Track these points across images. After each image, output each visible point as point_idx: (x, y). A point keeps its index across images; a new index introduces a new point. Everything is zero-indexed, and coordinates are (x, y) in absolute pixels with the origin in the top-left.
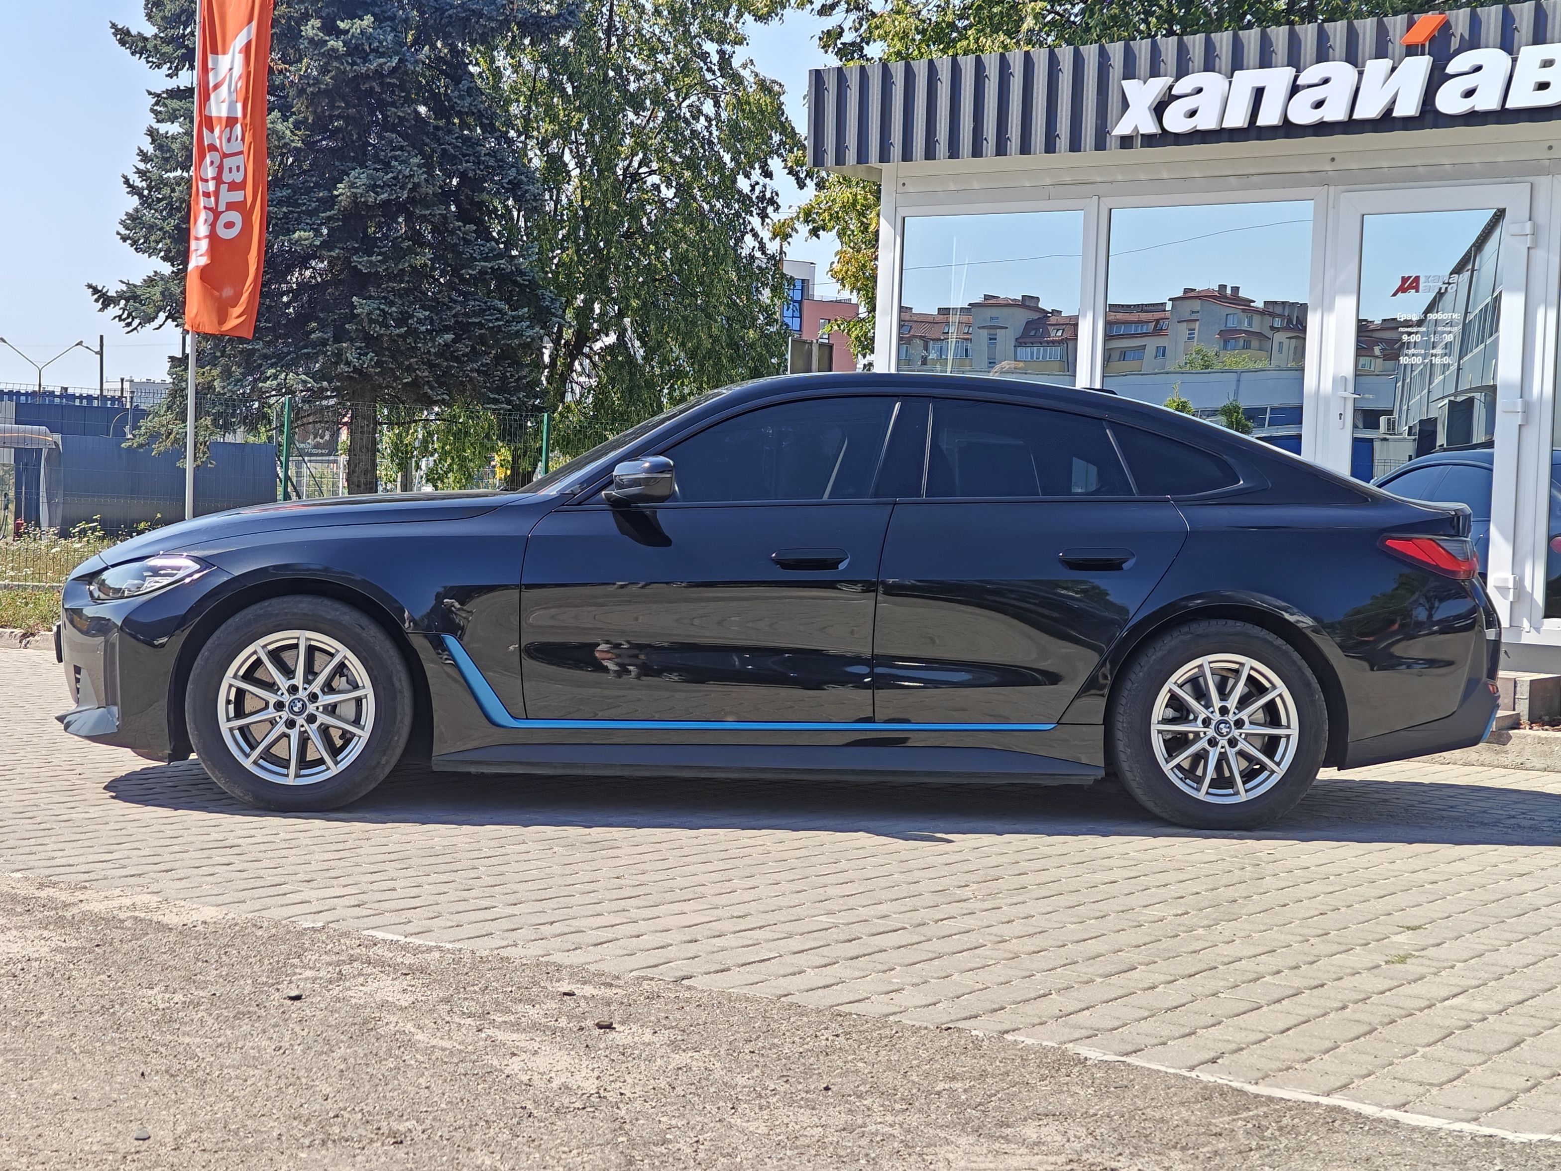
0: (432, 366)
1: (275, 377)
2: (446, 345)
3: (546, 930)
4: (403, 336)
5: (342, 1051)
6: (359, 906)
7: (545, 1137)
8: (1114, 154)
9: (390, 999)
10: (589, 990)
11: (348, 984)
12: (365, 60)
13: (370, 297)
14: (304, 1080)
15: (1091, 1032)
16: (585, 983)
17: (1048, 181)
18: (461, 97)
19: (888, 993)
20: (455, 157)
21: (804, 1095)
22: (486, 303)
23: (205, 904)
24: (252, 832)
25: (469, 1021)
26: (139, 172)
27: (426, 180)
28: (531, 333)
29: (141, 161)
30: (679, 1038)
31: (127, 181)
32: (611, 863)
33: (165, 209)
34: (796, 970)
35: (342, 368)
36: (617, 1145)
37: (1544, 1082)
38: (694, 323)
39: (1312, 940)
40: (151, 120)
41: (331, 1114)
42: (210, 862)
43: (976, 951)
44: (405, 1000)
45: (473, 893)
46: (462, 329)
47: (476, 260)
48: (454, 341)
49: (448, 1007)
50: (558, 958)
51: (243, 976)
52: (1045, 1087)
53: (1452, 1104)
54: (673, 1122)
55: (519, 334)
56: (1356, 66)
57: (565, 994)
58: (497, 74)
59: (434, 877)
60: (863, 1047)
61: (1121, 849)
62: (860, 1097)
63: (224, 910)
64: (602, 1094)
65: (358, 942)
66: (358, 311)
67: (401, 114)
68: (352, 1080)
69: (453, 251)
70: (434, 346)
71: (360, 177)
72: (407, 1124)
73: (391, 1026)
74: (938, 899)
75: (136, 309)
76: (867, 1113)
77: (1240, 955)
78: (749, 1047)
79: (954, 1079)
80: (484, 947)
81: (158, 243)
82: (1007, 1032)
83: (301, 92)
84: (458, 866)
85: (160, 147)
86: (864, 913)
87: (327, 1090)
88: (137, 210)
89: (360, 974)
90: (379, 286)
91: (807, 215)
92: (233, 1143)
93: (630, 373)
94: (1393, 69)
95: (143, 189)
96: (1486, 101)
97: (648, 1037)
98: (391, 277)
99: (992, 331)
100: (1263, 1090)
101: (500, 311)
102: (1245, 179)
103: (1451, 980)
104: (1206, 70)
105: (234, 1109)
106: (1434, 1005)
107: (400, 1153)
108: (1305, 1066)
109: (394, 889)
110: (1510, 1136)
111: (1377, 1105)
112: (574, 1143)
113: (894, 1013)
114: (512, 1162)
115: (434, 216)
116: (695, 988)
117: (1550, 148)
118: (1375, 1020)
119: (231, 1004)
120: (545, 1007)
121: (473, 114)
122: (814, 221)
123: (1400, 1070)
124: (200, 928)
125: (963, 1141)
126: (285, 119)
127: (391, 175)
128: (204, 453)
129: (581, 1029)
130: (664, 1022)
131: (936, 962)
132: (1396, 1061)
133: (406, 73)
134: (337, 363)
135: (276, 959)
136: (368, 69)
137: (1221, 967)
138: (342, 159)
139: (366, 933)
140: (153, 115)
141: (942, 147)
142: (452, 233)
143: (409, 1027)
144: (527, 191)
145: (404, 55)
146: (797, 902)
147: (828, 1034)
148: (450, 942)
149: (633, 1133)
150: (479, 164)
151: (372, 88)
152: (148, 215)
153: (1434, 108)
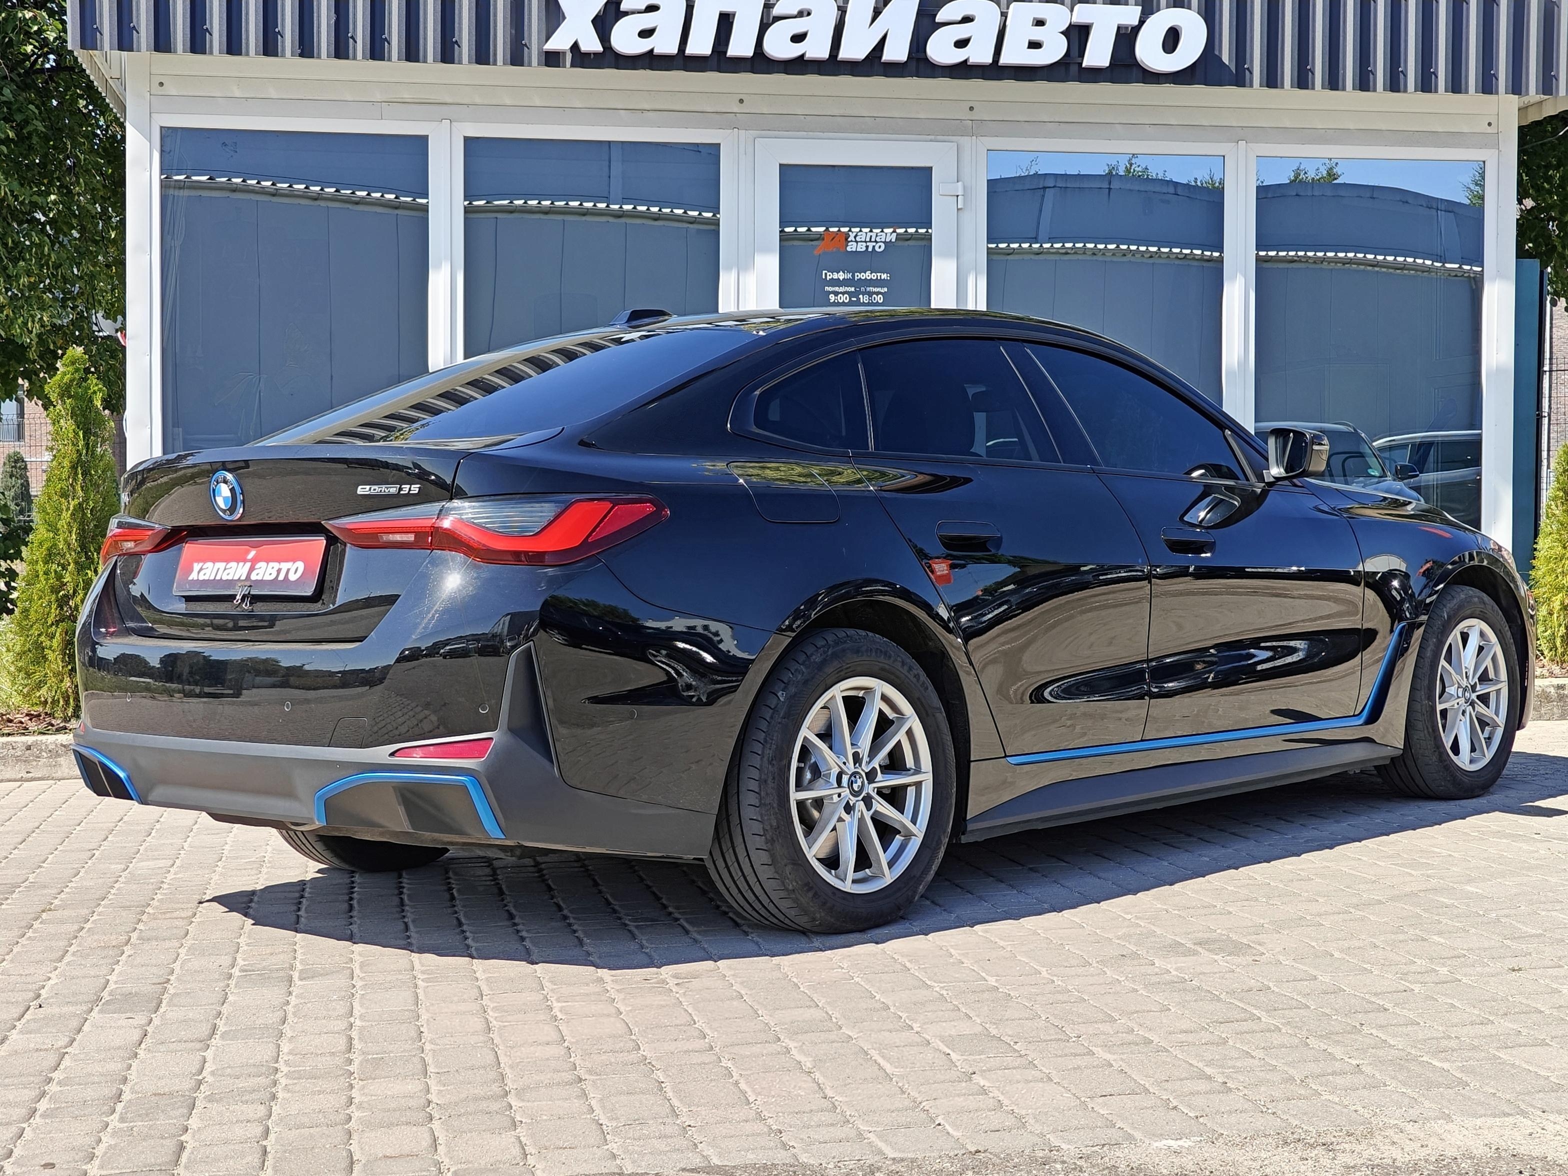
96: (979, 53)
153: (921, 56)
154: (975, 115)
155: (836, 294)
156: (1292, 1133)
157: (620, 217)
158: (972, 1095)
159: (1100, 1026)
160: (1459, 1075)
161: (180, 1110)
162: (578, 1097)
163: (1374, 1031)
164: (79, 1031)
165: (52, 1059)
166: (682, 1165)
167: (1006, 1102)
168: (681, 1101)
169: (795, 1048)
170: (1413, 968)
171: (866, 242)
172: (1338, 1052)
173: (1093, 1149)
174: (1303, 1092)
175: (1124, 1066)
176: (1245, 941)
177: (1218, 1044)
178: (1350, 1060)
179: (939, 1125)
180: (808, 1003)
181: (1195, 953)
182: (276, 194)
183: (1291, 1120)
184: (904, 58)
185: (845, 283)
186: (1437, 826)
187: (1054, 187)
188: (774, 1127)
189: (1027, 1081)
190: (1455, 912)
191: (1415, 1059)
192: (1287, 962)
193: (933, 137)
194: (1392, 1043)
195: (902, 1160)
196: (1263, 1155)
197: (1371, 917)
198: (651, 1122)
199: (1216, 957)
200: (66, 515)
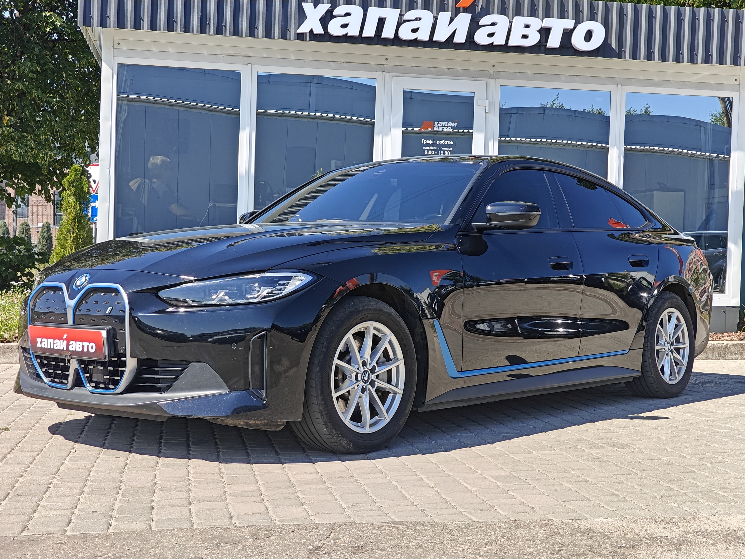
17: (219, 52)
56: (433, 14)
96: (499, 40)
102: (337, 64)
104: (358, 4)
117: (494, 66)
153: (472, 40)
154: (495, 69)
155: (428, 150)
156: (658, 518)
157: (314, 119)
158: (509, 498)
159: (564, 474)
160: (733, 498)
161: (149, 494)
162: (329, 494)
163: (691, 480)
164: (96, 462)
165: (86, 472)
166: (382, 521)
167: (525, 502)
168: (376, 497)
169: (425, 478)
170: (705, 456)
171: (443, 126)
172: (675, 487)
173: (568, 521)
174: (661, 502)
175: (577, 490)
176: (626, 443)
177: (619, 483)
178: (681, 491)
179: (496, 510)
180: (428, 461)
181: (603, 447)
182: (155, 103)
183: (657, 513)
184: (464, 41)
185: (432, 145)
186: (709, 401)
187: (517, 113)
188: (420, 508)
189: (534, 494)
190: (722, 435)
191: (711, 491)
192: (647, 452)
193: (475, 79)
194: (699, 485)
195: (482, 522)
196: (646, 526)
197: (683, 436)
198: (364, 505)
199: (613, 449)
200: (70, 241)
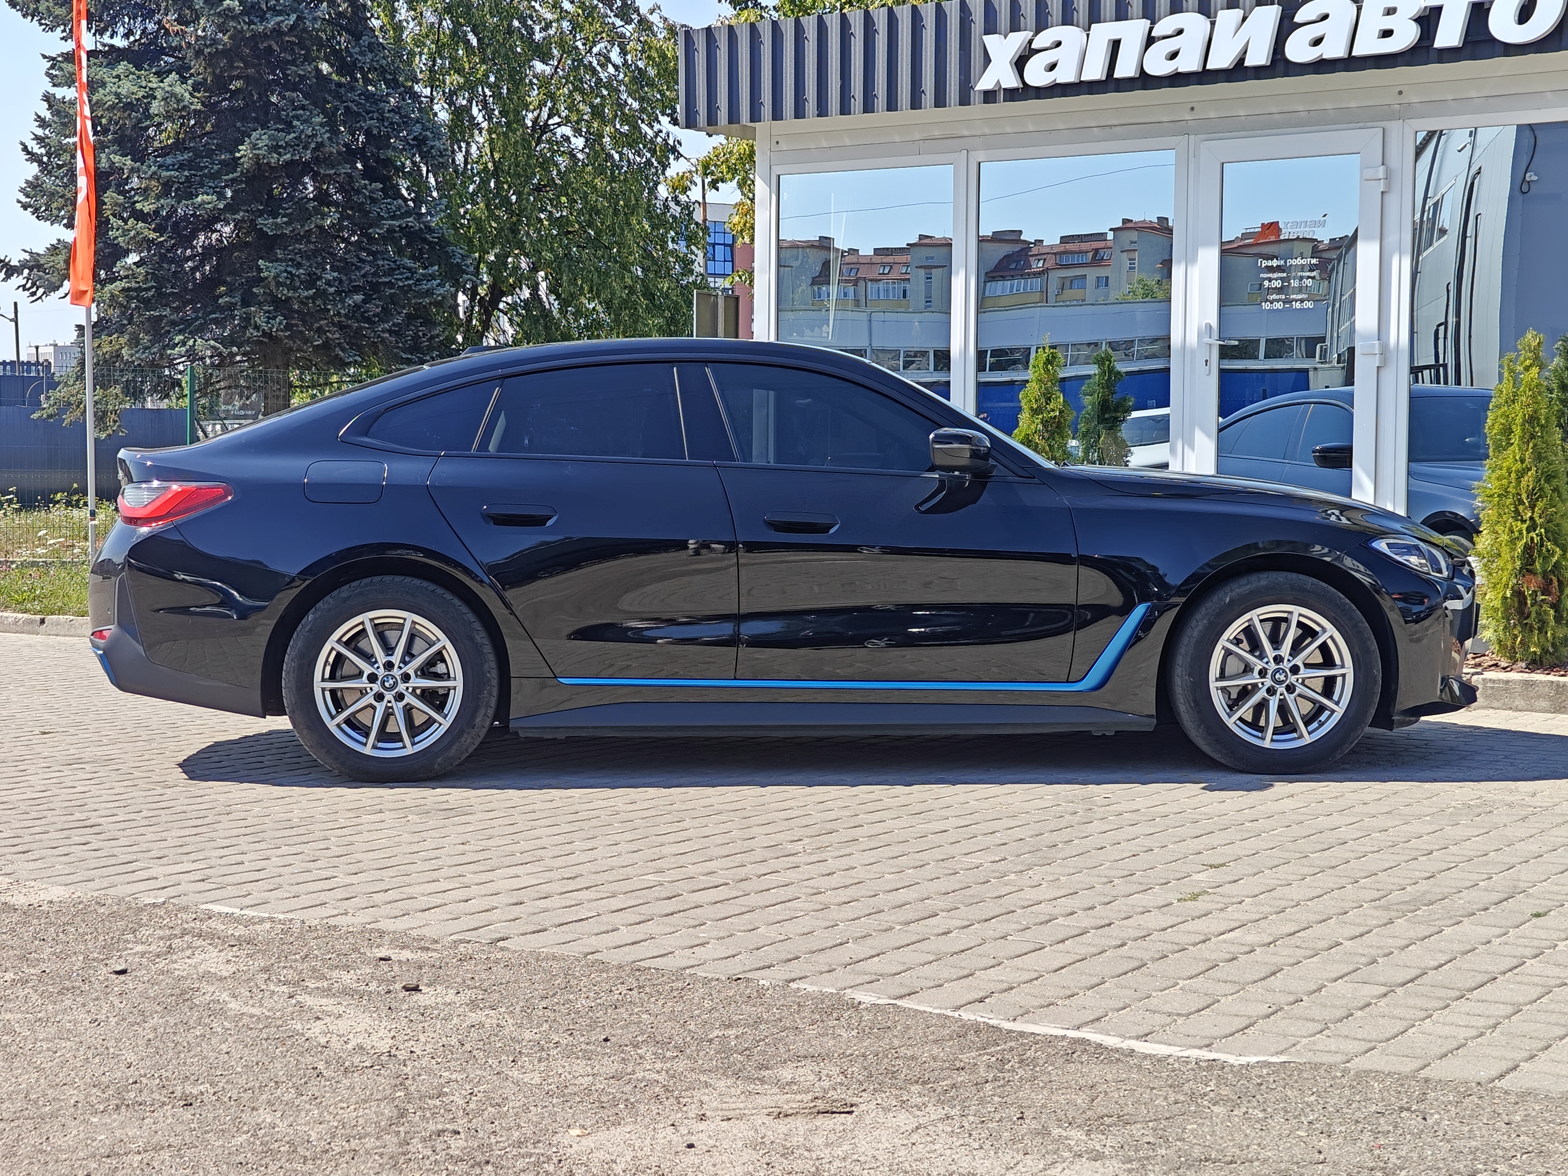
0: (341, 327)
1: (184, 343)
2: (356, 305)
3: (379, 898)
4: (313, 298)
5: (156, 1020)
6: (203, 880)
7: (328, 1095)
8: (977, 109)
9: (213, 970)
10: (406, 954)
11: (175, 957)
12: (263, 19)
13: (277, 260)
14: (112, 1050)
15: (874, 977)
16: (403, 948)
17: (917, 136)
18: (362, 53)
19: (692, 947)
20: (358, 114)
21: (583, 1046)
22: (395, 262)
23: (54, 884)
24: (115, 811)
25: (284, 988)
26: (37, 138)
27: (330, 139)
28: (441, 291)
29: (39, 126)
30: (480, 997)
31: (25, 149)
32: (460, 829)
33: (66, 175)
34: (610, 928)
35: (251, 332)
36: (394, 1099)
37: (1286, 1008)
38: (607, 274)
39: (1116, 881)
40: (46, 85)
41: (131, 1081)
42: (68, 842)
43: (788, 904)
44: (226, 971)
45: (318, 864)
46: (372, 290)
47: (383, 218)
48: (364, 302)
49: (266, 976)
50: (386, 925)
51: (75, 953)
52: (812, 1031)
53: (1192, 1032)
54: (454, 1077)
55: (429, 293)
56: (1209, 17)
57: (381, 959)
58: (399, 28)
59: (285, 850)
60: (653, 1000)
61: (962, 798)
62: (636, 1046)
63: (72, 889)
64: (393, 1052)
65: (194, 916)
66: (264, 274)
67: (302, 73)
68: (157, 1048)
69: (360, 211)
70: (343, 307)
71: (261, 138)
72: (201, 1087)
73: (207, 997)
74: (768, 854)
75: (40, 278)
76: (639, 1061)
77: (1041, 898)
78: (544, 1004)
79: (729, 1026)
80: (313, 917)
81: (60, 210)
82: (793, 980)
83: (199, 53)
84: (310, 837)
85: (56, 113)
86: (691, 870)
87: (131, 1058)
88: (37, 178)
89: (189, 947)
90: (285, 249)
91: (706, 167)
92: (32, 1111)
93: (546, 327)
94: (1244, 19)
95: (42, 155)
96: (1334, 49)
97: (451, 997)
98: (298, 239)
99: (928, 271)
100: (1018, 1026)
101: (409, 269)
102: (1108, 130)
103: (1235, 914)
104: (1064, 23)
105: (38, 1080)
106: (1209, 939)
107: (187, 1115)
108: (1067, 1002)
109: (242, 863)
110: (1232, 1059)
111: (1120, 1036)
112: (353, 1100)
113: (692, 966)
114: (291, 1119)
115: (339, 175)
116: (507, 949)
117: (1400, 93)
118: (1146, 956)
119: (58, 980)
120: (358, 971)
121: (376, 69)
122: (712, 173)
123: (1153, 1003)
124: (45, 908)
125: (721, 1084)
126: (183, 80)
127: (293, 135)
128: (115, 421)
129: (389, 992)
130: (469, 982)
131: (746, 916)
132: (1154, 994)
133: (305, 30)
134: (246, 327)
135: (111, 935)
136: (266, 28)
137: (1019, 911)
138: (244, 119)
139: (204, 907)
140: (48, 79)
141: (811, 105)
142: (358, 192)
143: (225, 996)
144: (432, 147)
145: (302, 12)
146: (630, 862)
147: (623, 989)
148: (284, 913)
149: (413, 1088)
150: (383, 120)
151: (270, 46)
152: (48, 182)
153: (1282, 57)
154: (1404, 99)
155: (1270, 280)
184: (1268, 62)
185: (1279, 269)
193: (1361, 124)
